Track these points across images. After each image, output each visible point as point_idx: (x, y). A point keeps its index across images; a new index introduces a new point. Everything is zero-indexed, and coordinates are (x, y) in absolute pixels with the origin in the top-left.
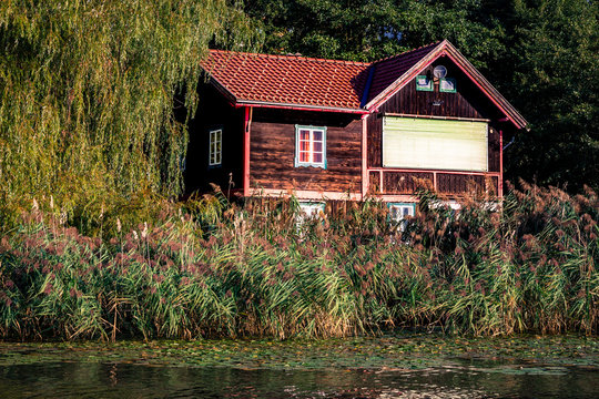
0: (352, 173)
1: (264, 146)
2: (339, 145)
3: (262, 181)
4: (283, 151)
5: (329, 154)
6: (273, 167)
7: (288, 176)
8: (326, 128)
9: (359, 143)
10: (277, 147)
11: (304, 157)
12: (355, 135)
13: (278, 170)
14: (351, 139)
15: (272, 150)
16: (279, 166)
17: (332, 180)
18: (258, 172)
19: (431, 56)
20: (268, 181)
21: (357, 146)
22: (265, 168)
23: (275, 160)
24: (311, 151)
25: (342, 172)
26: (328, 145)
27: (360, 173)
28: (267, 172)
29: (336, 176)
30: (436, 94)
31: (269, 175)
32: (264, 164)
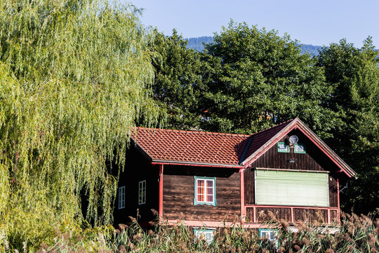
0: (234, 209)
1: (173, 191)
2: (225, 190)
3: (171, 215)
4: (186, 194)
5: (218, 196)
6: (179, 205)
7: (189, 211)
8: (216, 178)
9: (238, 188)
10: (181, 191)
11: (201, 198)
12: (236, 183)
13: (183, 207)
14: (233, 186)
15: (178, 194)
16: (183, 204)
17: (220, 214)
18: (168, 209)
19: (287, 129)
20: (175, 215)
21: (237, 190)
22: (173, 206)
23: (180, 200)
24: (205, 194)
25: (227, 208)
26: (217, 190)
27: (240, 208)
28: (175, 209)
29: (223, 211)
30: (291, 155)
31: (176, 211)
32: (173, 203)
